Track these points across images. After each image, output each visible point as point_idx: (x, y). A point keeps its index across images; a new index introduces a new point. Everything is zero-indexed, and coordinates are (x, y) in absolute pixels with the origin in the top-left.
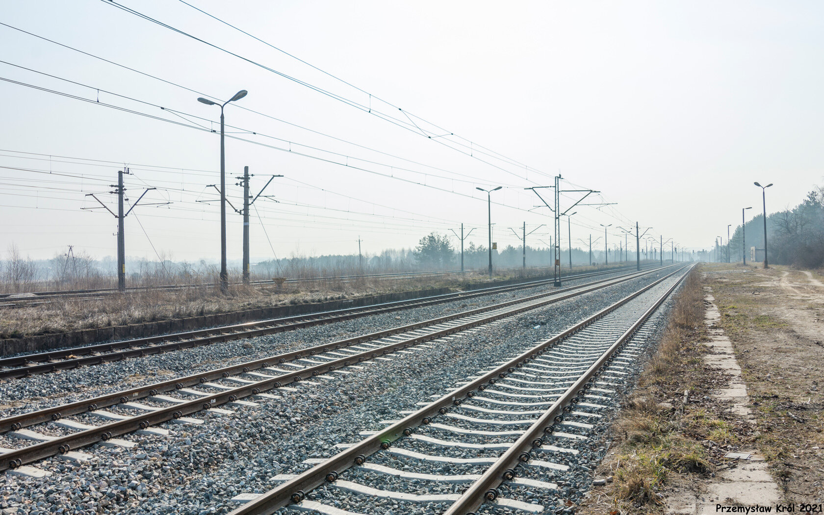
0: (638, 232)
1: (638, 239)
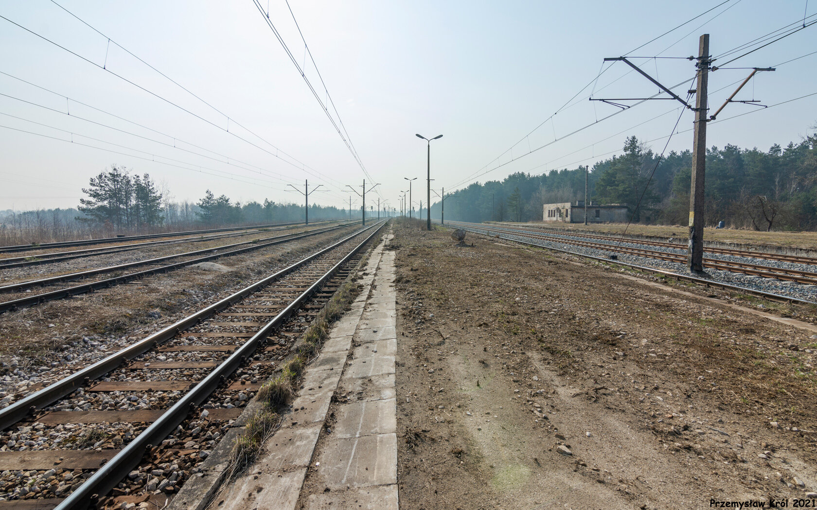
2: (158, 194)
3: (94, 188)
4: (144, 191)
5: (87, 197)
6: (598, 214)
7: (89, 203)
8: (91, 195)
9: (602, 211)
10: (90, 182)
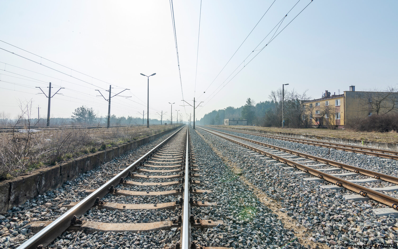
0: (194, 104)
1: (194, 109)
2: (95, 114)
3: (76, 112)
4: (90, 114)
5: (74, 115)
6: (238, 123)
7: (74, 117)
8: (75, 114)
9: (239, 122)
10: (75, 110)
